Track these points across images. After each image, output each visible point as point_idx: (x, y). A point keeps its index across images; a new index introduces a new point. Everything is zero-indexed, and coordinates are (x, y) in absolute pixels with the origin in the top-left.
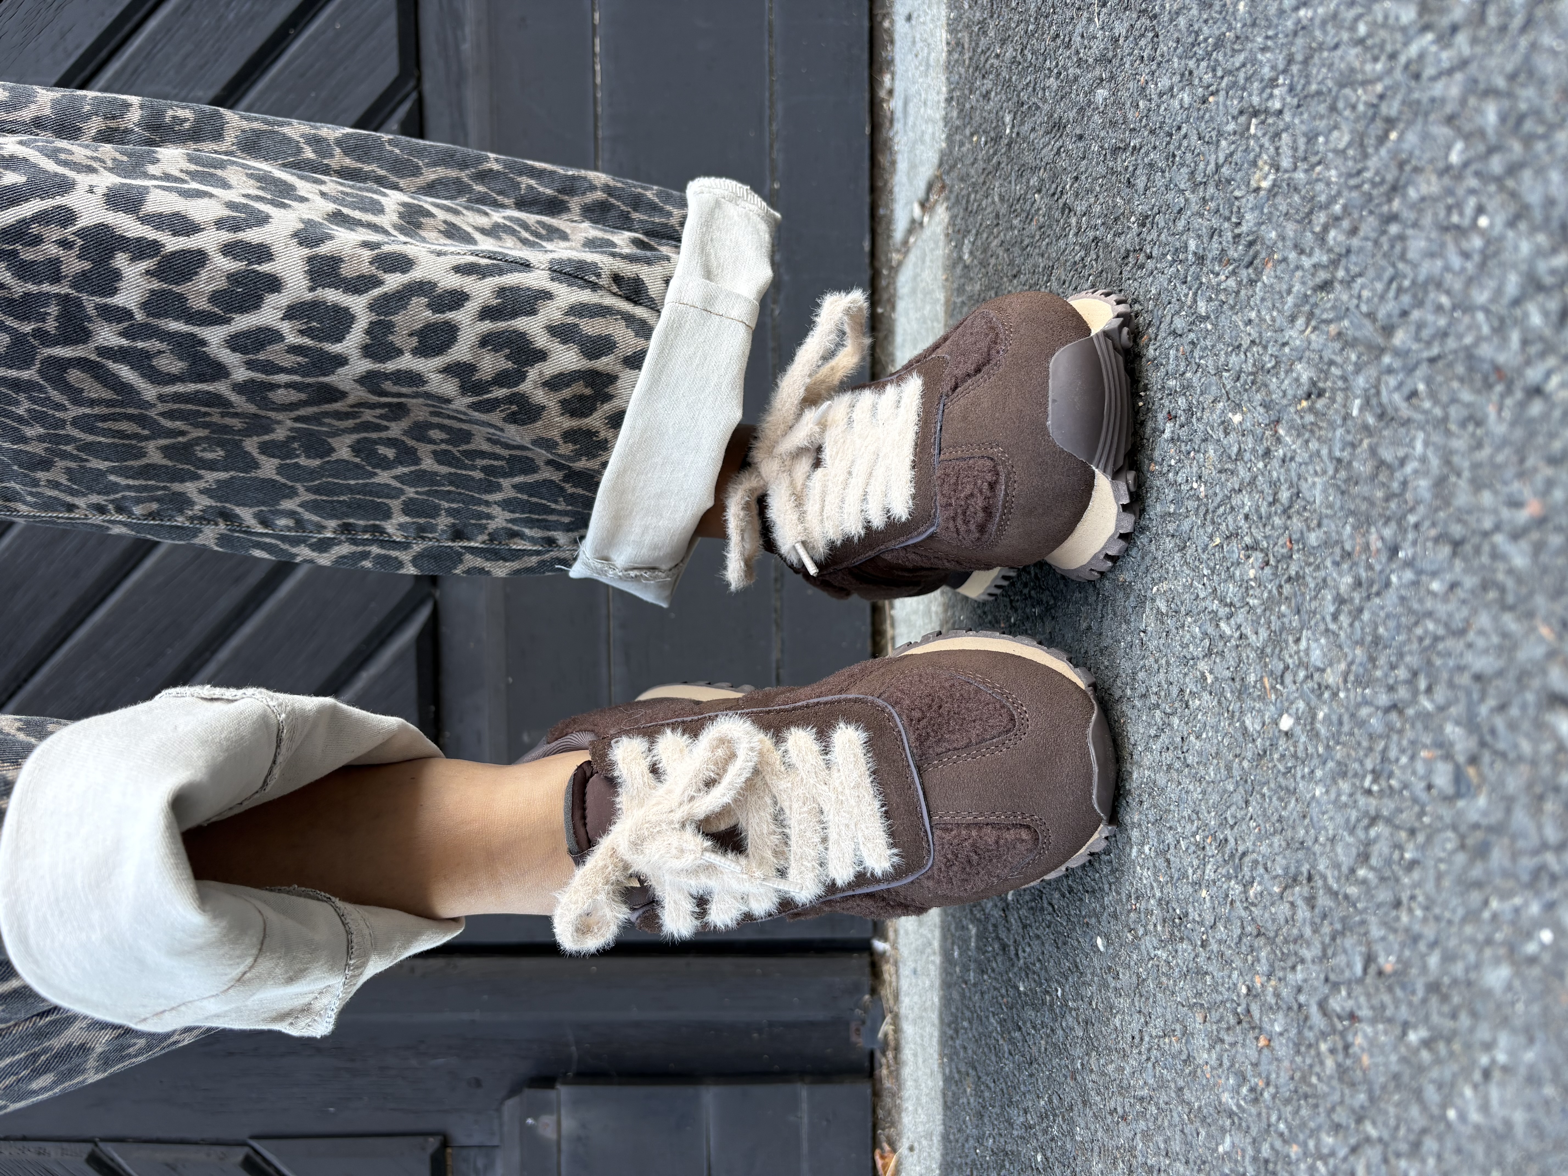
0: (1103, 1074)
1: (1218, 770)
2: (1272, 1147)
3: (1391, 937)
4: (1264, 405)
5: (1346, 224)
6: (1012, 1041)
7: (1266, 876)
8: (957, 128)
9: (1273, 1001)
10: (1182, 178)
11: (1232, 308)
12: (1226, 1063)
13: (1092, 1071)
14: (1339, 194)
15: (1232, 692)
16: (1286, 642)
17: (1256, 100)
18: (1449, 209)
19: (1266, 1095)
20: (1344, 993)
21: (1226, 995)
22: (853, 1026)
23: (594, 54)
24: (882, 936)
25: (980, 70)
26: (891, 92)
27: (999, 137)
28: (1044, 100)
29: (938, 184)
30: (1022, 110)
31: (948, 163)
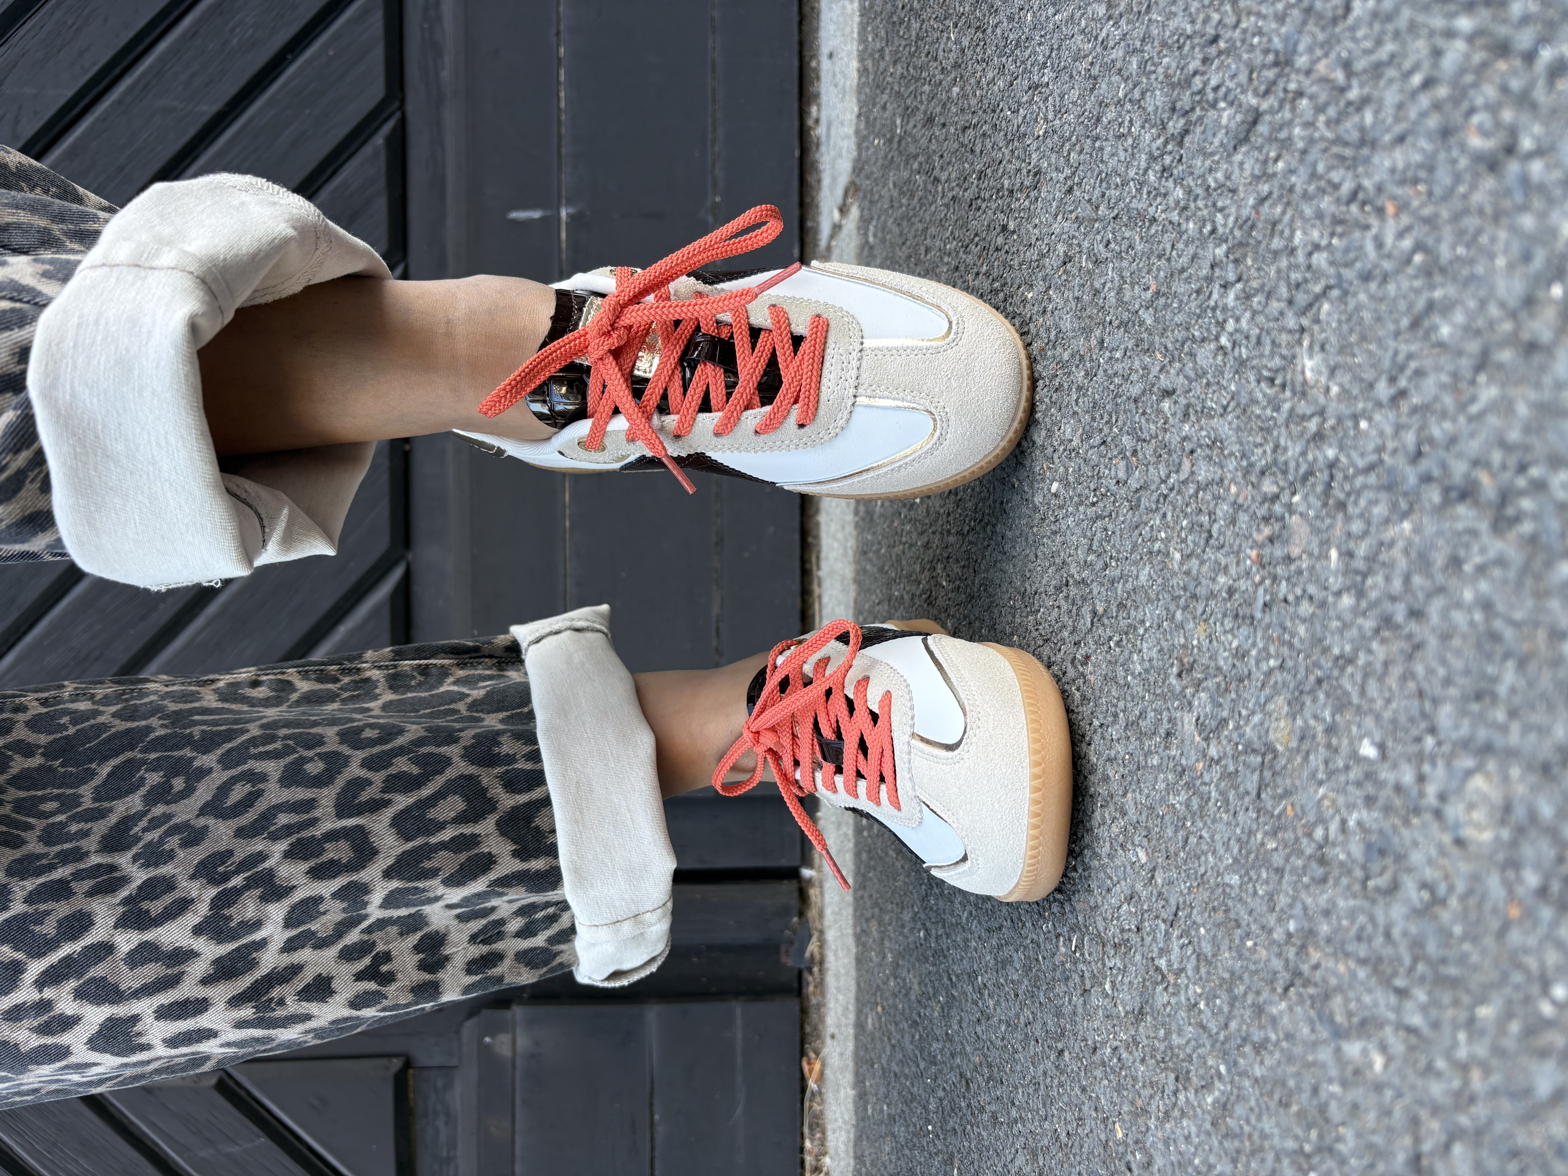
4: (1042, 279)
8: (864, 137)
10: (1001, 139)
11: (1027, 220)
14: (1075, 129)
22: (783, 948)
23: (559, 83)
24: (810, 864)
25: (880, 87)
26: (817, 121)
27: (893, 137)
28: (921, 102)
29: (852, 189)
30: (908, 113)
31: (858, 168)
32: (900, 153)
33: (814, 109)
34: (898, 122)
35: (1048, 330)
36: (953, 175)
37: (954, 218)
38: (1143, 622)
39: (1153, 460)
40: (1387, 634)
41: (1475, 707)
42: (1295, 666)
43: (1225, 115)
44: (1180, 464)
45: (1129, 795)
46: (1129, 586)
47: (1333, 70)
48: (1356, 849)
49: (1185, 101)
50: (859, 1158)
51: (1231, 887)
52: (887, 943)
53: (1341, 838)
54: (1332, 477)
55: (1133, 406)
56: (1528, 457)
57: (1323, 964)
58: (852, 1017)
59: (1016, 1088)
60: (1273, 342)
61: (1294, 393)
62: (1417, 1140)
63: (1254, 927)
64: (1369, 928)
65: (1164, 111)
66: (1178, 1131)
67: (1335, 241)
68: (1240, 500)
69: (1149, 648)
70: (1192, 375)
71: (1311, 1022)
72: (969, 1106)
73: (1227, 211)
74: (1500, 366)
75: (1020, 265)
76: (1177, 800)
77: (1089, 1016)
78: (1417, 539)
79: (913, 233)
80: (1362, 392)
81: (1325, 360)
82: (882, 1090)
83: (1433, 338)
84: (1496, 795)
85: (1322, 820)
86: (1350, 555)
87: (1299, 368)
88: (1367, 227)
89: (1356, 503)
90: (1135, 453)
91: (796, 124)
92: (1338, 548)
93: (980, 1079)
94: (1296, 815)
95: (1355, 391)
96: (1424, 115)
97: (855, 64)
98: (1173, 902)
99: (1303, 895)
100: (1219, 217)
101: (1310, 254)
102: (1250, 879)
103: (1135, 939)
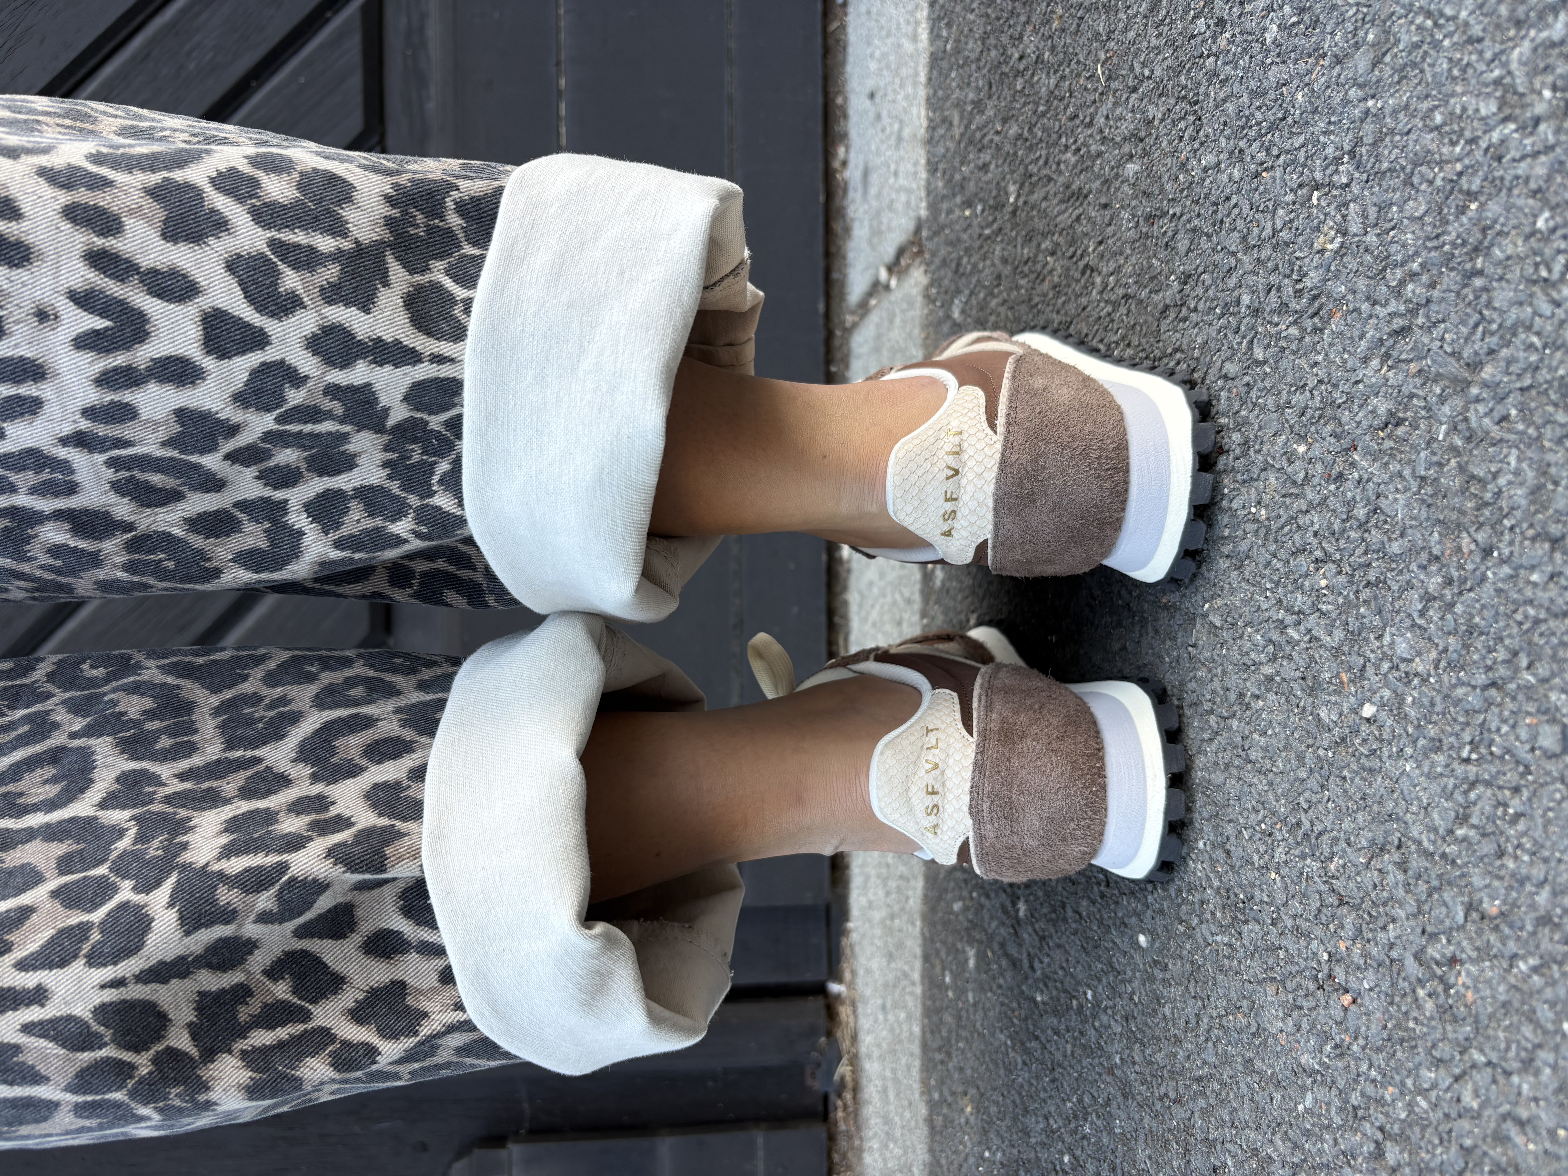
0: (1150, 1063)
1: (1288, 760)
2: (1363, 1094)
3: (1496, 883)
4: (1334, 435)
5: (1425, 278)
6: (1027, 1052)
7: (1349, 850)
8: (944, 197)
9: (1362, 962)
10: (1233, 241)
11: (1294, 353)
12: (1305, 1026)
13: (1134, 1063)
14: (1417, 254)
15: (1302, 690)
16: (1366, 640)
17: (1318, 175)
18: (1537, 265)
19: (1355, 1048)
20: (1444, 941)
21: (1303, 964)
22: (809, 1070)
24: (837, 978)
25: (975, 144)
26: (844, 163)
27: (1000, 205)
28: (1059, 173)
29: (913, 250)
30: (1031, 181)
32: (1015, 226)
33: (841, 151)
34: (1012, 188)
36: (1128, 269)
91: (821, 166)
97: (921, 111)
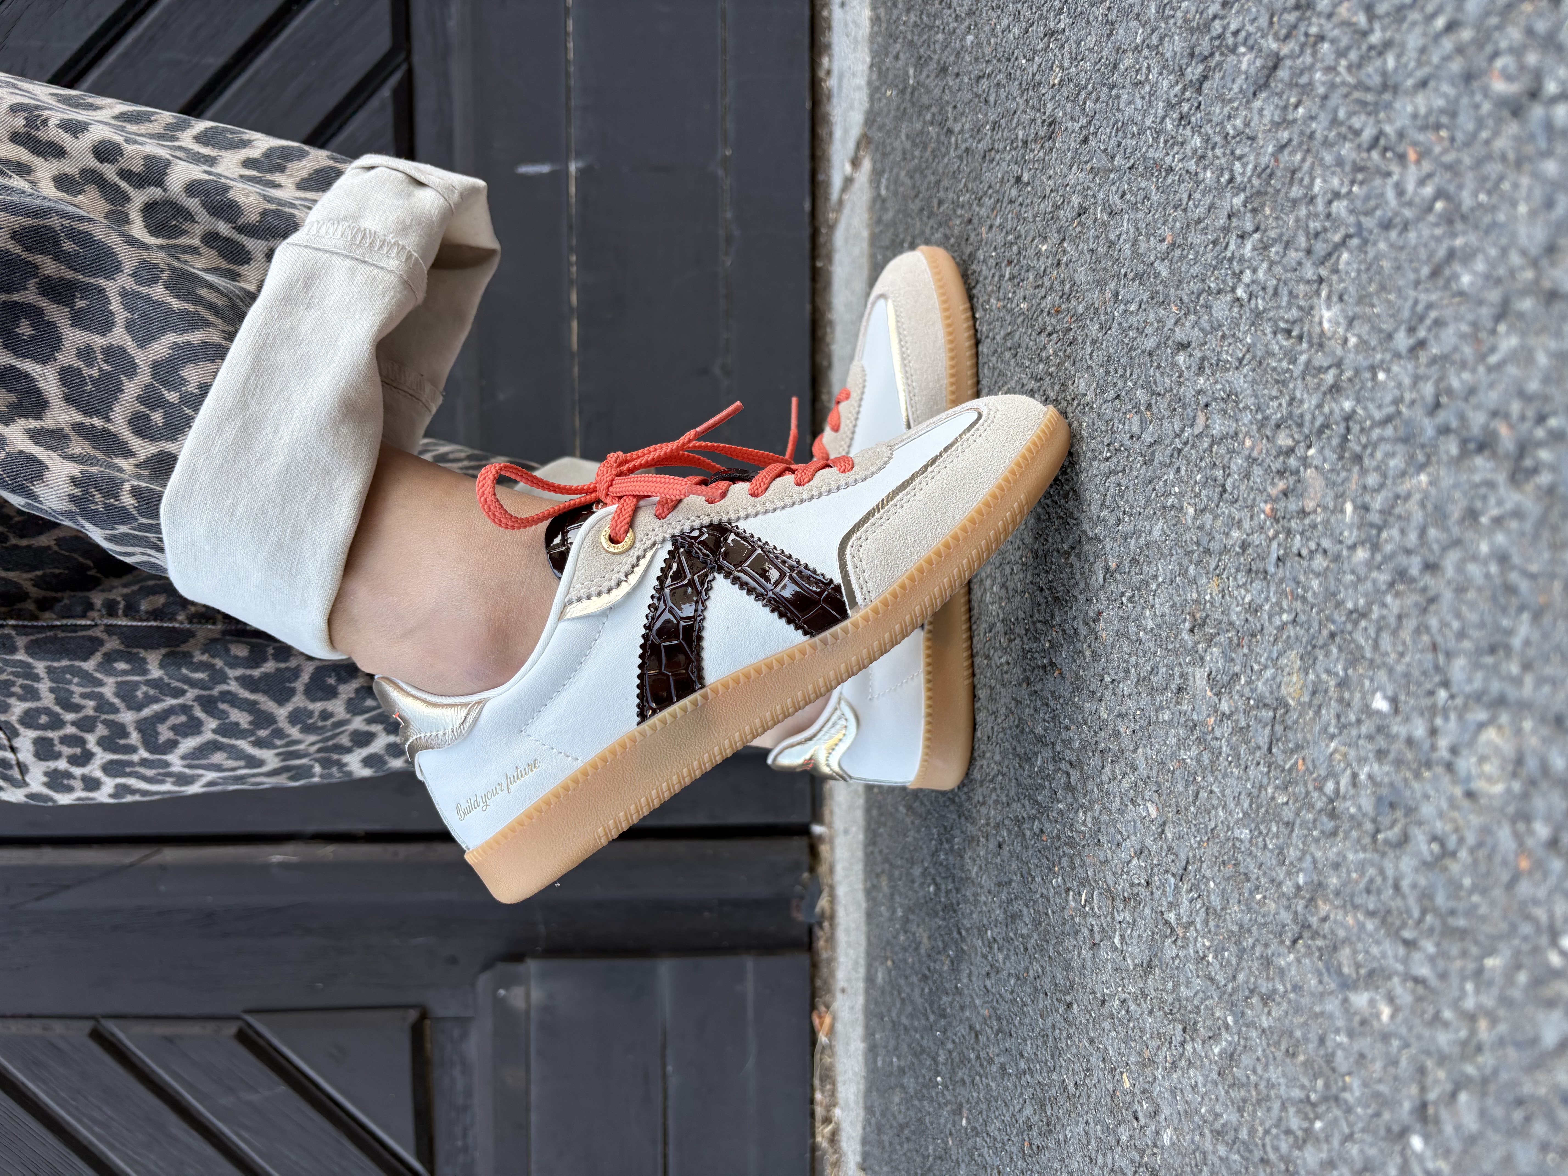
4: (1057, 231)
8: (876, 88)
10: (1015, 89)
11: (1041, 171)
14: (1091, 77)
18: (1137, 72)
22: (794, 903)
23: (566, 34)
24: (819, 820)
25: (892, 37)
26: (829, 73)
27: (905, 88)
28: (935, 52)
29: (864, 141)
30: (921, 62)
31: (871, 119)
32: (913, 104)
33: (825, 61)
34: (911, 72)
35: (1062, 282)
36: (967, 126)
37: (967, 170)
38: (1156, 577)
39: (1167, 413)
40: (1401, 587)
41: (1489, 660)
42: (1308, 621)
43: (1245, 60)
44: (1194, 418)
45: (1140, 750)
46: (1142, 541)
47: (1356, 14)
48: (1367, 803)
49: (1205, 46)
50: (869, 1109)
51: (1241, 841)
52: (897, 898)
53: (1352, 792)
54: (1348, 429)
55: (1147, 359)
56: (1547, 408)
57: (1332, 916)
58: (862, 971)
59: (1025, 1040)
60: (1290, 293)
61: (1311, 345)
62: (1423, 1089)
63: (1263, 881)
64: (1379, 880)
65: (1182, 57)
66: (1185, 1081)
67: (1355, 189)
68: (1255, 454)
69: (1162, 605)
70: (1208, 327)
71: (1320, 974)
72: (978, 1057)
73: (1245, 160)
74: (1521, 315)
75: (1035, 217)
76: (1189, 755)
77: (1098, 969)
78: (1433, 491)
79: (925, 185)
80: (1381, 343)
81: (1343, 311)
82: (892, 1043)
83: (1454, 286)
84: (1508, 748)
85: (1332, 774)
86: (1366, 508)
87: (1317, 319)
88: (1389, 174)
89: (1372, 455)
90: (1149, 407)
91: (807, 76)
92: (1353, 501)
93: (989, 1031)
94: (1307, 769)
95: (1373, 343)
96: (1447, 58)
97: (867, 13)
98: (1183, 857)
99: (1313, 848)
100: (1237, 165)
101: (1330, 202)
102: (1260, 833)
103: (1144, 892)
